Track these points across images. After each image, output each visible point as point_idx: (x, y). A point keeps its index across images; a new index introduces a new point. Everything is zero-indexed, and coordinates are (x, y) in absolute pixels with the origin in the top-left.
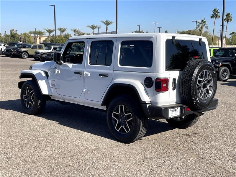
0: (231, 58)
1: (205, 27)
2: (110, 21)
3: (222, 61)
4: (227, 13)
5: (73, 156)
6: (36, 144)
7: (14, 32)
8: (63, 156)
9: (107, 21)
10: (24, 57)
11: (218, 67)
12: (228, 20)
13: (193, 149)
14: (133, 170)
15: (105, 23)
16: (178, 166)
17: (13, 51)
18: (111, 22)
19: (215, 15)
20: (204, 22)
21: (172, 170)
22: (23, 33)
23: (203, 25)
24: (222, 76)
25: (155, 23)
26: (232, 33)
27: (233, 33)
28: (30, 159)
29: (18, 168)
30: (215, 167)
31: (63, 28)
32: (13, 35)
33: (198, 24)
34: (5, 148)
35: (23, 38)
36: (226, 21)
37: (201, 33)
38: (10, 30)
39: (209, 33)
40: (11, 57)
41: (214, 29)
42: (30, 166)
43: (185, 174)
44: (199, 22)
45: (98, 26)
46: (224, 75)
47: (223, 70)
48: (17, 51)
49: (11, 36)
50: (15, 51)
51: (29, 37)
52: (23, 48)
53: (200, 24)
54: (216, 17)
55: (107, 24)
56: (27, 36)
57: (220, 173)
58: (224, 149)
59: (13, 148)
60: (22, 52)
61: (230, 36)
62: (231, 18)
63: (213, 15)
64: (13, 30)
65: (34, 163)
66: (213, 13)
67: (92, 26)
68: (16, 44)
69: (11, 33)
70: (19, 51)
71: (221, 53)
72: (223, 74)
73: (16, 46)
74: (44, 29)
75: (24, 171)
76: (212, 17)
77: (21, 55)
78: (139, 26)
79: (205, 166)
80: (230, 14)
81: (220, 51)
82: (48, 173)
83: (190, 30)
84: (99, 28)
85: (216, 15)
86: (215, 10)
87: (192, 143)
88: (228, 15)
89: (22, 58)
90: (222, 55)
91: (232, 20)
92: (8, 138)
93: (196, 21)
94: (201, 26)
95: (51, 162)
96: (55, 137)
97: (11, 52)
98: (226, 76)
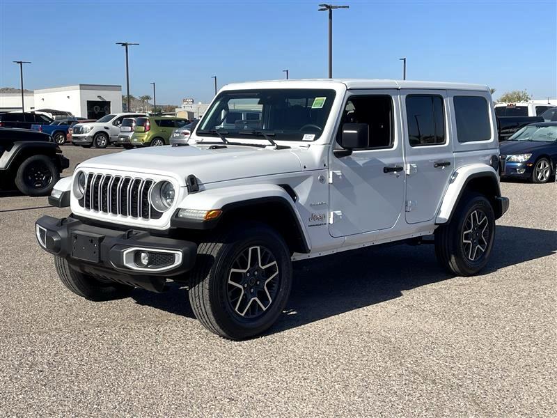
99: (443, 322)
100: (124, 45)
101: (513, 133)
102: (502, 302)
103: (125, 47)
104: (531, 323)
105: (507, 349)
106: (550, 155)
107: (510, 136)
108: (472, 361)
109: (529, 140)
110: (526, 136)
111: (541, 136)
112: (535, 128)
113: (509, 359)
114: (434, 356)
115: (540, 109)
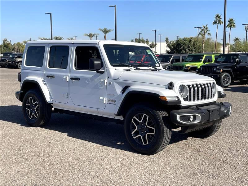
0: (232, 64)
1: (207, 33)
2: (108, 29)
3: (223, 67)
4: (230, 19)
5: (81, 151)
6: (46, 143)
7: (7, 42)
8: (72, 152)
9: (105, 29)
10: (20, 68)
11: (219, 73)
12: (231, 26)
13: (191, 145)
14: (136, 161)
15: (103, 31)
16: (177, 157)
17: (8, 62)
18: (110, 30)
19: (217, 21)
20: (207, 28)
21: (172, 160)
22: (16, 43)
23: (205, 31)
24: (224, 82)
25: (155, 30)
26: (235, 39)
27: (237, 39)
28: (42, 154)
29: (33, 161)
30: (211, 158)
31: (59, 37)
32: (6, 45)
33: (200, 30)
34: (17, 146)
35: (17, 48)
36: (229, 27)
37: (203, 40)
38: (3, 40)
39: (211, 40)
40: (6, 68)
41: (217, 36)
42: (44, 160)
43: (183, 163)
44: (201, 29)
45: (96, 34)
46: (226, 81)
47: (224, 76)
48: (13, 61)
49: (4, 46)
50: (10, 61)
51: (23, 46)
52: (19, 58)
53: (202, 30)
54: (219, 23)
55: (106, 32)
56: (21, 45)
57: (214, 162)
58: (220, 144)
59: (26, 147)
60: (18, 63)
61: (234, 43)
62: (234, 24)
63: (215, 21)
64: (6, 40)
65: (47, 157)
66: (215, 19)
67: (90, 34)
68: (11, 54)
69: (4, 43)
70: (14, 61)
71: (222, 59)
72: (224, 80)
73: (11, 56)
74: (39, 38)
75: (39, 164)
76: (214, 23)
77: (17, 65)
78: (139, 33)
79: (202, 157)
80: (233, 20)
81: (222, 57)
82: (61, 164)
83: (192, 37)
84: (97, 36)
85: (219, 21)
86: (217, 16)
87: (191, 139)
88: (231, 21)
89: (18, 68)
90: (223, 61)
91: (235, 26)
92: (19, 138)
93: (198, 28)
94: (203, 33)
95: (62, 156)
96: (63, 137)
97: (6, 62)
98: (227, 82)
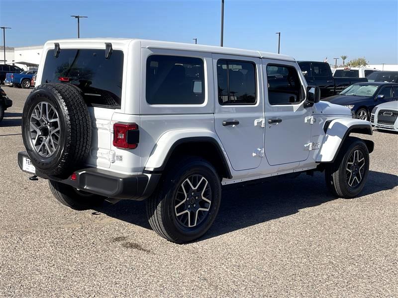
99: (244, 237)
100: (76, 17)
101: (344, 89)
102: (296, 220)
103: (77, 19)
104: (311, 239)
105: (284, 260)
106: (368, 106)
107: (340, 92)
108: (253, 270)
109: (353, 95)
110: (351, 92)
111: (362, 92)
112: (359, 86)
113: (282, 269)
114: (225, 265)
115: (368, 73)
